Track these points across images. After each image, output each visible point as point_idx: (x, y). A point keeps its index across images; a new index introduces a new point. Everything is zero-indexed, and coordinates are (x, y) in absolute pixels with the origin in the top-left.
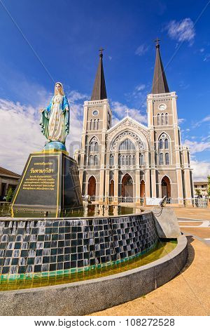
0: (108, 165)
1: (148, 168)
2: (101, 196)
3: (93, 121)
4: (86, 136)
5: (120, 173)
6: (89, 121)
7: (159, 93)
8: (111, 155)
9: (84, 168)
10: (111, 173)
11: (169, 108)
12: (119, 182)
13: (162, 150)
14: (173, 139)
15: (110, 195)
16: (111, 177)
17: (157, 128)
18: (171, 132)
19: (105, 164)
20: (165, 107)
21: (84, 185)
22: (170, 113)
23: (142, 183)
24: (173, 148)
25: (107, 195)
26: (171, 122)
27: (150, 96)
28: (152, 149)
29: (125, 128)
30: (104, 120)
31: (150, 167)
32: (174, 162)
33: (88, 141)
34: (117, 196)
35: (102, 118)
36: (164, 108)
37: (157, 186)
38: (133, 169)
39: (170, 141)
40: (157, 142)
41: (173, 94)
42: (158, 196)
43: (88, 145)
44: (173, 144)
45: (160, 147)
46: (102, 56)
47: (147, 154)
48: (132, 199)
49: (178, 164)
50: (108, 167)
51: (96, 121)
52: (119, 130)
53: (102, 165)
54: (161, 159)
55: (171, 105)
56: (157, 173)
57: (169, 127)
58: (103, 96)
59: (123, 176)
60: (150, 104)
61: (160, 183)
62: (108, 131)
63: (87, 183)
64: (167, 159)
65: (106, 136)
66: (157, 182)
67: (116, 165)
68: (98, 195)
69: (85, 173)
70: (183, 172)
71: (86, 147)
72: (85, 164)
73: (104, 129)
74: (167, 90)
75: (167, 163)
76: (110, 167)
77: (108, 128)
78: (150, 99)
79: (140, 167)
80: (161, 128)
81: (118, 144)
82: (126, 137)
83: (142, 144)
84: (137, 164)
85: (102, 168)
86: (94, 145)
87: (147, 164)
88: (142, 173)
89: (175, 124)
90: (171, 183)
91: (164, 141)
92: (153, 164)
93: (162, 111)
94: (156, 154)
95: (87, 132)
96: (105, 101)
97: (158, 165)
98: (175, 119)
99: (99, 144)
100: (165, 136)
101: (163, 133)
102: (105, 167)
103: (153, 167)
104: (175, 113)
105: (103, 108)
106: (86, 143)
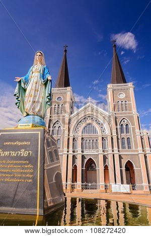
0: (71, 149)
1: (111, 152)
3: (57, 106)
4: (50, 121)
5: (83, 157)
6: (53, 107)
7: (117, 83)
8: (74, 139)
10: (74, 157)
11: (128, 97)
12: (82, 167)
13: (124, 135)
14: (133, 124)
15: (73, 182)
16: (74, 162)
17: (118, 114)
18: (131, 118)
19: (68, 147)
22: (129, 101)
23: (106, 168)
24: (134, 133)
25: (69, 182)
26: (131, 110)
27: (109, 86)
28: (114, 134)
29: (88, 113)
30: (67, 106)
31: (113, 151)
32: (136, 147)
33: (52, 126)
34: (80, 183)
35: (65, 103)
36: (123, 96)
37: (121, 171)
38: (96, 153)
39: (130, 126)
40: (119, 127)
41: (130, 85)
42: (122, 183)
43: (51, 129)
44: (134, 129)
45: (122, 132)
46: (66, 51)
47: (109, 139)
48: (96, 186)
49: (140, 148)
50: (71, 152)
51: (60, 106)
52: (82, 115)
53: (66, 149)
54: (123, 143)
55: (129, 94)
56: (120, 157)
57: (129, 113)
58: (67, 84)
59: (86, 161)
60: (110, 92)
61: (124, 168)
62: (71, 116)
64: (129, 143)
65: (70, 120)
66: (121, 167)
67: (79, 149)
70: (145, 157)
73: (68, 114)
74: (125, 82)
75: (129, 147)
76: (74, 152)
77: (71, 114)
78: (110, 88)
79: (103, 151)
80: (121, 114)
81: (81, 129)
82: (89, 121)
83: (104, 129)
84: (100, 148)
85: (65, 153)
86: (57, 129)
87: (110, 148)
88: (105, 158)
89: (134, 111)
90: (135, 168)
91: (125, 127)
92: (116, 148)
93: (121, 99)
94: (118, 139)
95: (50, 117)
96: (69, 89)
97: (121, 149)
98: (134, 105)
99: (62, 128)
100: (126, 121)
101: (124, 118)
102: (68, 152)
103: (116, 151)
104: (133, 101)
105: (67, 95)
106: (49, 127)
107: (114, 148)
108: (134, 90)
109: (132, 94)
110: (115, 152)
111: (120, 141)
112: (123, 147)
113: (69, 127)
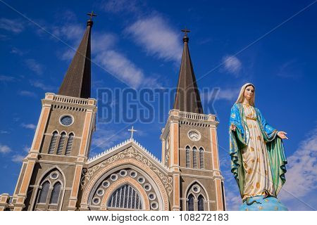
3: (59, 135)
4: (37, 166)
6: (50, 134)
11: (205, 139)
14: (212, 196)
17: (185, 171)
18: (210, 183)
20: (200, 138)
22: (208, 148)
26: (209, 167)
27: (175, 113)
29: (125, 161)
30: (84, 138)
33: (39, 179)
35: (79, 133)
36: (196, 137)
39: (207, 200)
40: (185, 199)
43: (36, 186)
44: (213, 207)
46: (91, 23)
51: (67, 136)
52: (113, 163)
55: (208, 135)
57: (206, 173)
62: (89, 162)
65: (85, 171)
71: (30, 190)
73: (81, 156)
78: (174, 118)
80: (192, 172)
81: (107, 193)
83: (156, 200)
86: (51, 187)
89: (216, 170)
91: (196, 200)
93: (193, 143)
95: (39, 157)
96: (91, 102)
98: (215, 159)
99: (63, 188)
100: (199, 189)
101: (196, 183)
104: (215, 150)
105: (85, 115)
106: (33, 181)
108: (217, 130)
109: (213, 136)
113: (80, 187)
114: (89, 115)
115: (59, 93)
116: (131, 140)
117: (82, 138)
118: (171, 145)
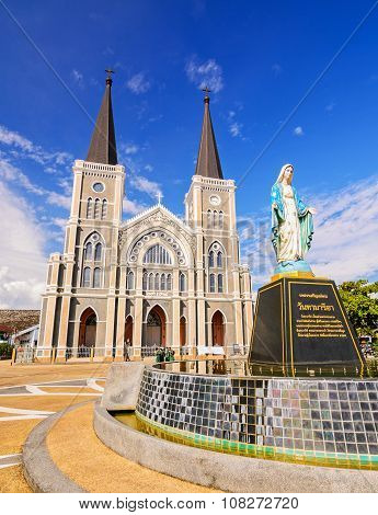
0: (122, 288)
1: (193, 296)
2: (109, 346)
3: (93, 201)
4: (79, 229)
5: (145, 303)
6: (85, 201)
7: (209, 176)
8: (128, 269)
9: (73, 291)
10: (129, 303)
11: (225, 204)
12: (143, 319)
13: (214, 270)
14: (230, 252)
16: (128, 311)
17: (207, 232)
18: (228, 242)
19: (117, 285)
20: (220, 201)
21: (71, 326)
22: (227, 212)
23: (183, 321)
24: (230, 267)
25: (120, 346)
26: (227, 228)
27: (196, 179)
28: (200, 266)
29: (155, 224)
31: (196, 295)
32: (231, 290)
33: (82, 240)
34: (140, 346)
35: (112, 200)
36: (217, 202)
37: (206, 326)
38: (168, 298)
39: (225, 256)
40: (206, 255)
41: (230, 183)
42: (207, 345)
43: (81, 247)
44: (230, 260)
45: (211, 264)
47: (191, 275)
49: (236, 293)
50: (122, 292)
51: (100, 202)
52: (144, 226)
53: (112, 288)
54: (212, 282)
55: (227, 199)
56: (207, 306)
57: (224, 233)
58: (113, 160)
59: (149, 309)
60: (196, 191)
61: (210, 323)
62: (123, 225)
63: (77, 321)
64: (220, 283)
65: (121, 233)
66: (206, 320)
67: (138, 289)
68: (103, 343)
69: (74, 301)
70: (243, 306)
71: (77, 250)
72: (74, 284)
73: (116, 220)
74: (221, 177)
75: (220, 290)
76: (127, 293)
78: (197, 183)
79: (180, 294)
80: (213, 233)
81: (142, 252)
82: (156, 240)
83: (183, 256)
84: (176, 290)
85: (110, 294)
86: (94, 247)
87: (192, 290)
88: (182, 305)
89: (233, 230)
90: (225, 322)
91: (215, 255)
92: (200, 290)
93: (214, 207)
94: (205, 275)
95: (79, 221)
96: (119, 168)
97: (207, 292)
99: (104, 248)
100: (218, 246)
101: (216, 242)
102: (117, 292)
103: (200, 295)
104: (232, 213)
105: (114, 181)
106: (77, 243)
107: (198, 290)
108: (236, 195)
110: (198, 297)
111: (207, 278)
112: (212, 290)
113: (118, 247)
114: (119, 182)
115: (88, 160)
116: (159, 205)
117: (114, 204)
118: (194, 208)
